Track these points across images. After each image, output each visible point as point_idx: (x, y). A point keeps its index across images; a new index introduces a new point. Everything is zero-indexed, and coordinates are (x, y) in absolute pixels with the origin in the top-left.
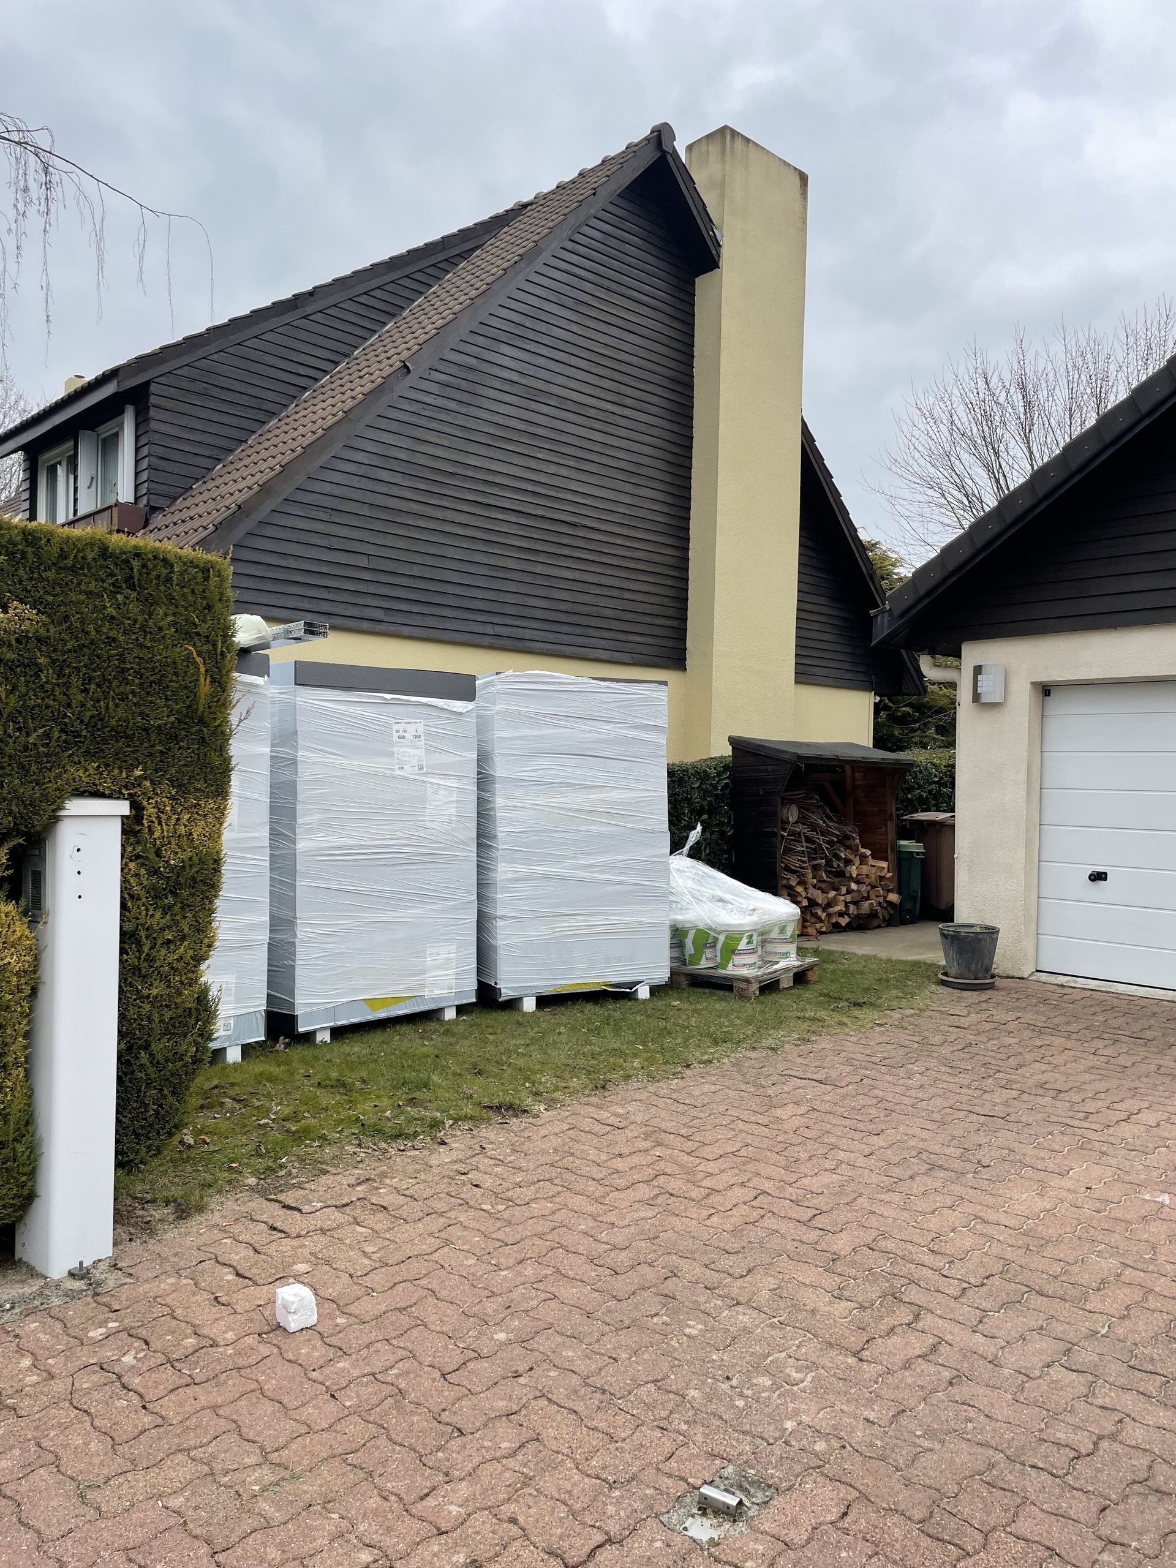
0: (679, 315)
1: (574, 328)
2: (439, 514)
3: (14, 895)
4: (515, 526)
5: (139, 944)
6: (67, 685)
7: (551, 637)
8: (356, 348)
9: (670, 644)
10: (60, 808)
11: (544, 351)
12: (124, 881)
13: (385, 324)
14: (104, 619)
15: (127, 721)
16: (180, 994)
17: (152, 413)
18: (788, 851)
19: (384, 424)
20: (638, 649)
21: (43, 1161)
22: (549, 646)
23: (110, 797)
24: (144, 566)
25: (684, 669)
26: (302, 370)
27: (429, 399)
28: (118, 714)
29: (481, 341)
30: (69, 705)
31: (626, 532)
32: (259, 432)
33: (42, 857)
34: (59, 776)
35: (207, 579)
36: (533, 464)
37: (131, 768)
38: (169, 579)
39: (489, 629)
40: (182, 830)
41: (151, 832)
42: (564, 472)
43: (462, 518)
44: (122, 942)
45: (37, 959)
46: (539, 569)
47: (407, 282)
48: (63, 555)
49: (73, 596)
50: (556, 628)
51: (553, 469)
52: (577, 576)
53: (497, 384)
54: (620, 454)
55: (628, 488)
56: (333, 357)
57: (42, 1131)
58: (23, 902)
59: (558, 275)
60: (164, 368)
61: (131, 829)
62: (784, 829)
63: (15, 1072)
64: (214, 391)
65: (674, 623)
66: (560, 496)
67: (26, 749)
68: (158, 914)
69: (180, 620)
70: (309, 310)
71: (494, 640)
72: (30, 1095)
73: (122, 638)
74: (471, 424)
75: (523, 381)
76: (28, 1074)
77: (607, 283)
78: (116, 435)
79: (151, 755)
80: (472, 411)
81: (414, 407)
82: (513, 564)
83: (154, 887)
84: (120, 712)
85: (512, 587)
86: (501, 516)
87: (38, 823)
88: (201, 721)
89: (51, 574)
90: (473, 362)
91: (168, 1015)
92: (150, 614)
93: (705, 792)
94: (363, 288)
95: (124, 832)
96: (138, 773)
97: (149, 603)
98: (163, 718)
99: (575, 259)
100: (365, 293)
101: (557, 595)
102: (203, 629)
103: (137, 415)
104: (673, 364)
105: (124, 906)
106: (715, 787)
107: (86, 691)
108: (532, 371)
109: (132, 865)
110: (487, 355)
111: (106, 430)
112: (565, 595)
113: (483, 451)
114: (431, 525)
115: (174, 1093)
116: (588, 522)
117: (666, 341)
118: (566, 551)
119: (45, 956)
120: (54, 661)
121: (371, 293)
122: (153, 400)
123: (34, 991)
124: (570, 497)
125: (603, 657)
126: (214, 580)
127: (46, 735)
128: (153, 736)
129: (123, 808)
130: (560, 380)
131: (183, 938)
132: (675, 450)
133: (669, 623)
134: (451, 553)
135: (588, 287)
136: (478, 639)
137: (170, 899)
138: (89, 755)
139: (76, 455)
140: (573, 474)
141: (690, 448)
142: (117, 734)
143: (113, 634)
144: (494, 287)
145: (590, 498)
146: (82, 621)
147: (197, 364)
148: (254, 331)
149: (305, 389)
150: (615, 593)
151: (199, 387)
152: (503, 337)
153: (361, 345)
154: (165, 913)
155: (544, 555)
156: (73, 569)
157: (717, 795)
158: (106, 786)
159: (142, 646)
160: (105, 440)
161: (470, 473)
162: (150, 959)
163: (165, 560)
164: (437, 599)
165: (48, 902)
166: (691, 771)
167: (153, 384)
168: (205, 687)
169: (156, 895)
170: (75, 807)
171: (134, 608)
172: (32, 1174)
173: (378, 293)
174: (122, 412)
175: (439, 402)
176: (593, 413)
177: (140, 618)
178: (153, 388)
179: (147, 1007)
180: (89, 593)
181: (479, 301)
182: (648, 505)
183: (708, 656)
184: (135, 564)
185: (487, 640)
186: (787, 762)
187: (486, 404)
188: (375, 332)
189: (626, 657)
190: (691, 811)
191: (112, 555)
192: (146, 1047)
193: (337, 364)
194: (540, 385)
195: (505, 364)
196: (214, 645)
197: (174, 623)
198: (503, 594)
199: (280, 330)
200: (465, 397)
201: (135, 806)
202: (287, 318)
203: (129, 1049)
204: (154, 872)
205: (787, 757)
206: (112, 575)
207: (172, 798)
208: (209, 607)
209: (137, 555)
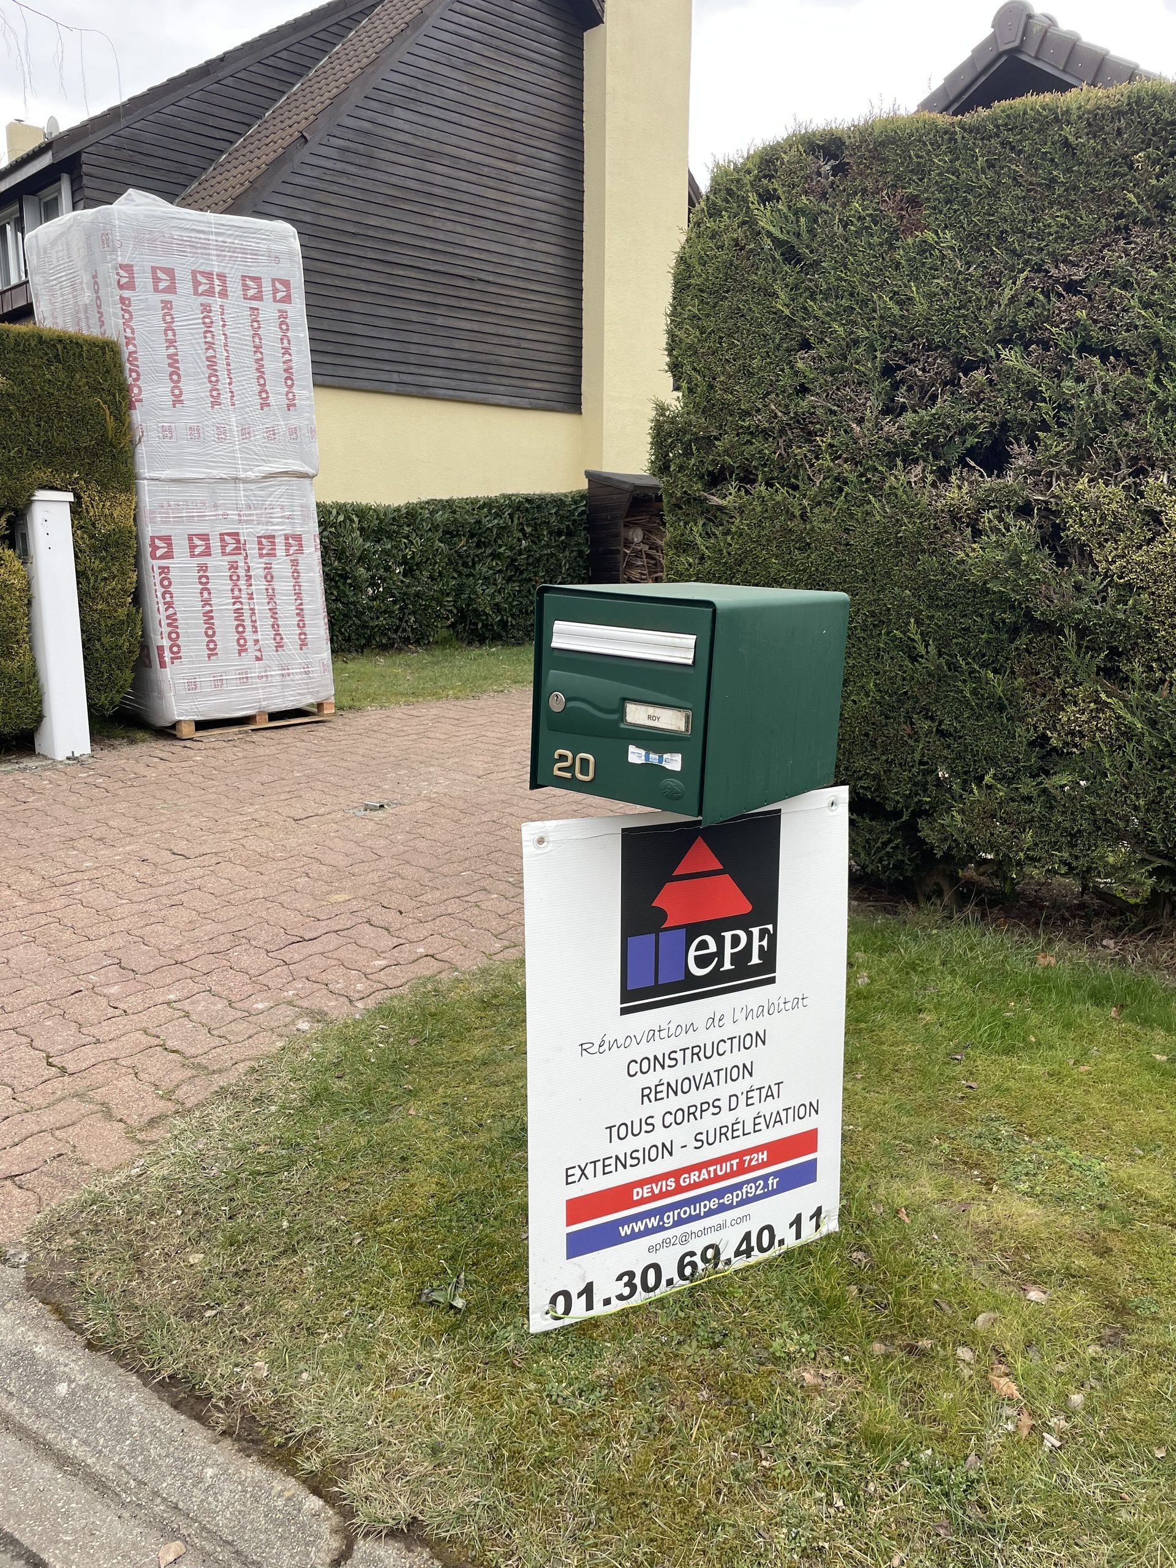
0: (568, 70)
1: (465, 88)
2: (344, 272)
3: (12, 546)
4: (416, 282)
5: (88, 579)
6: (28, 422)
7: (453, 384)
8: (267, 109)
9: (566, 389)
10: (32, 495)
11: (437, 112)
12: (75, 542)
13: (293, 85)
14: (45, 382)
15: (65, 443)
16: (116, 611)
17: (86, 181)
18: (630, 565)
19: (289, 190)
20: (535, 393)
21: (46, 698)
22: (451, 392)
23: (60, 490)
24: (65, 348)
25: (580, 413)
26: (217, 134)
27: (329, 164)
28: (60, 440)
29: (375, 105)
30: (30, 434)
31: (521, 284)
32: (182, 195)
33: (25, 525)
34: (30, 476)
35: (104, 353)
36: (430, 222)
37: (71, 473)
38: (81, 355)
39: (395, 377)
40: (107, 511)
41: (88, 512)
42: (459, 228)
43: (365, 275)
44: (77, 577)
45: (29, 583)
46: (440, 321)
47: (312, 42)
48: (17, 344)
49: (25, 368)
50: (458, 375)
51: (449, 226)
52: (475, 326)
53: (392, 146)
54: (514, 210)
55: (522, 242)
56: (246, 119)
57: (43, 680)
58: (17, 551)
59: (446, 36)
60: (92, 138)
61: (76, 509)
62: (628, 547)
63: (24, 645)
64: (138, 158)
65: (570, 370)
66: (456, 251)
67: (9, 459)
68: (97, 562)
69: (91, 380)
70: (220, 75)
71: (400, 388)
72: (34, 660)
73: (56, 393)
74: (369, 185)
75: (417, 143)
76: (31, 649)
77: (495, 42)
78: (56, 199)
79: (82, 465)
80: (370, 174)
81: (317, 172)
82: (414, 317)
83: (93, 546)
84: (61, 439)
85: (415, 338)
86: (401, 273)
87: (21, 502)
88: (111, 445)
89: (11, 355)
90: (367, 126)
91: (110, 622)
92: (72, 378)
93: (562, 517)
94: (269, 51)
95: (72, 512)
96: (76, 475)
97: (71, 371)
98: (86, 442)
99: (464, 20)
100: (273, 56)
101: (457, 344)
102: (106, 386)
103: (72, 182)
104: (563, 120)
105: (76, 556)
106: (572, 513)
107: (39, 425)
108: (425, 132)
109: (79, 532)
110: (381, 119)
111: (47, 194)
112: (464, 345)
113: (383, 211)
114: (337, 282)
115: (118, 669)
116: (483, 276)
117: (556, 96)
118: (464, 304)
119: (33, 582)
120: (19, 408)
121: (278, 55)
122: (85, 168)
123: (29, 604)
124: (466, 252)
125: (502, 402)
126: (108, 354)
127: (20, 451)
128: (83, 453)
129: (69, 497)
130: (454, 140)
131: (115, 577)
132: (566, 204)
133: (565, 369)
134: (357, 307)
135: (476, 47)
136: (386, 386)
137: (104, 553)
138: (47, 464)
139: (22, 218)
140: (468, 230)
141: (581, 202)
142: (61, 452)
143: (51, 390)
144: (383, 55)
145: (486, 253)
146: (32, 383)
147: (122, 133)
148: (171, 98)
149: (222, 152)
150: (513, 342)
151: (125, 154)
152: (396, 100)
153: (271, 106)
154: (101, 562)
155: (444, 308)
156: (24, 352)
157: (574, 521)
158: (58, 483)
159: (69, 398)
160: (46, 204)
161: (371, 233)
162: (96, 589)
163: (77, 343)
164: (346, 350)
165: (32, 551)
166: (548, 499)
167: (84, 155)
168: (111, 423)
169: (95, 550)
170: (41, 495)
171: (62, 375)
172: (40, 702)
173: (284, 55)
174: (59, 179)
175: (339, 166)
176: (486, 170)
177: (67, 381)
178: (84, 156)
179: (97, 616)
180: (34, 366)
181: (370, 69)
182: (542, 258)
183: (599, 400)
184: (59, 346)
185: (394, 387)
186: (627, 491)
187: (382, 166)
188: (284, 93)
189: (524, 402)
190: (550, 533)
191: (45, 342)
192: (99, 640)
193: (250, 126)
194: (434, 146)
195: (399, 127)
196: (114, 396)
197: (87, 383)
198: (406, 345)
199: (194, 96)
200: (363, 161)
201: (77, 496)
202: (200, 84)
203: (89, 640)
204: (93, 537)
205: (626, 487)
206: (46, 354)
207: (99, 492)
208: (108, 372)
209: (60, 341)
